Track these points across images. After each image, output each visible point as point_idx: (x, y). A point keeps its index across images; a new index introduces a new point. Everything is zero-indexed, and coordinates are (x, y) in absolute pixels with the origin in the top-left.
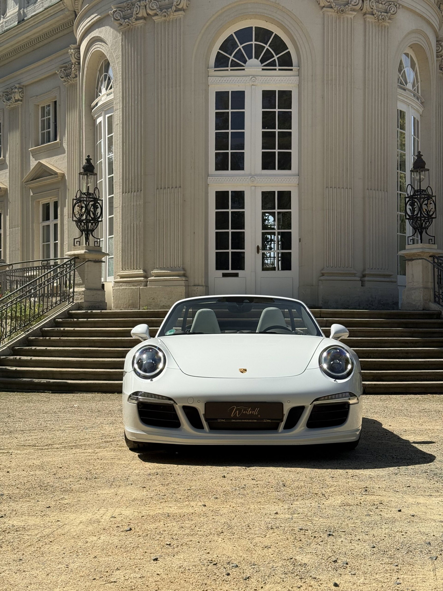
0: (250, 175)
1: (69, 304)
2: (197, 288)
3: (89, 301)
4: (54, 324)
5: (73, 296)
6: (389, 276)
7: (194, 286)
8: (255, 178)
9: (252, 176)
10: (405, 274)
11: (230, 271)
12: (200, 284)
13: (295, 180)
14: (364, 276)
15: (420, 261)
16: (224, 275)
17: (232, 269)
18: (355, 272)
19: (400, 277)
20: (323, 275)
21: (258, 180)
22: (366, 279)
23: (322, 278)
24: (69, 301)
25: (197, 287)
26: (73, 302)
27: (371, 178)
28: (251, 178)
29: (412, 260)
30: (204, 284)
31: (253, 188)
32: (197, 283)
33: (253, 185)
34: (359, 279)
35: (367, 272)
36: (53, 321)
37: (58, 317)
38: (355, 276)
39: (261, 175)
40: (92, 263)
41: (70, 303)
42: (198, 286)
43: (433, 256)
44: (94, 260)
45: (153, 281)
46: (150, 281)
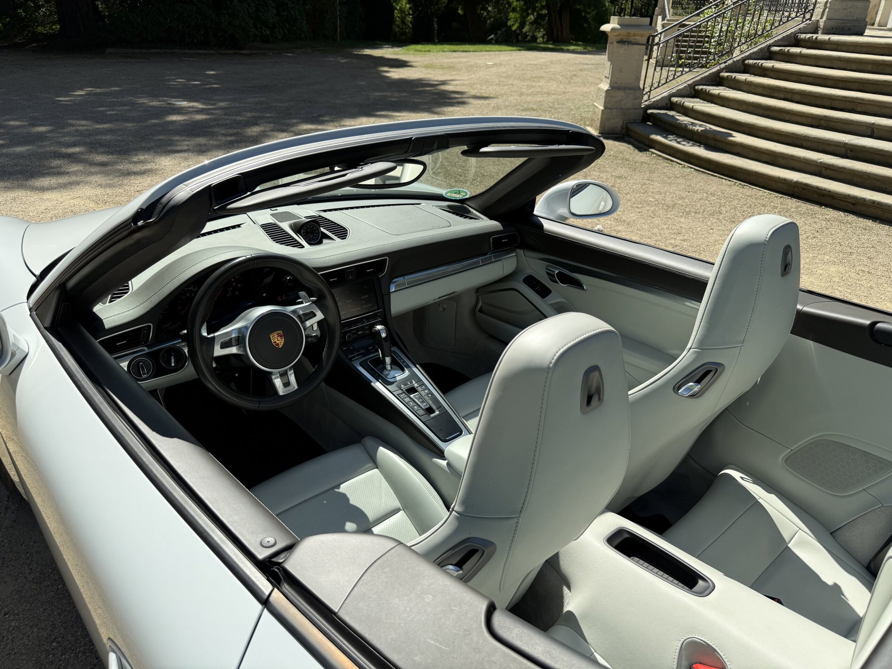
1: (803, 22)
3: (834, 19)
4: (767, 54)
5: (813, 10)
24: (804, 17)
26: (810, 19)
36: (766, 49)
37: (777, 44)
41: (804, 20)
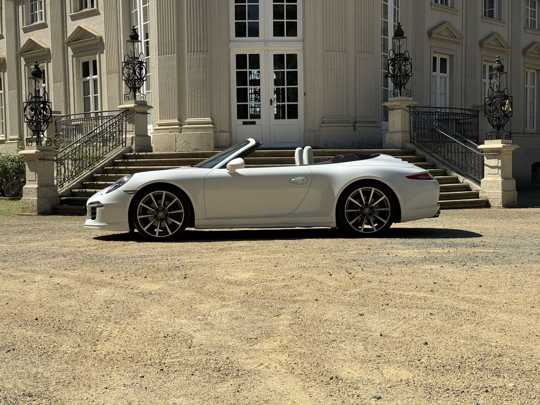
0: (264, 41)
2: (223, 134)
3: (138, 145)
4: (112, 164)
6: (375, 122)
7: (220, 132)
8: (268, 43)
9: (266, 42)
10: (387, 121)
11: (249, 120)
13: (301, 45)
14: (356, 123)
15: (400, 110)
16: (244, 123)
17: (250, 118)
18: (349, 119)
19: (383, 123)
20: (323, 122)
21: (271, 44)
22: (357, 125)
23: (323, 125)
27: (361, 43)
28: (265, 43)
29: (393, 109)
30: (227, 131)
31: (267, 52)
32: (222, 130)
33: (267, 49)
34: (352, 125)
35: (357, 120)
37: (115, 159)
38: (348, 123)
39: (273, 41)
40: (140, 115)
41: (123, 146)
42: (224, 132)
43: (409, 107)
44: (141, 112)
45: (187, 128)
46: (184, 128)
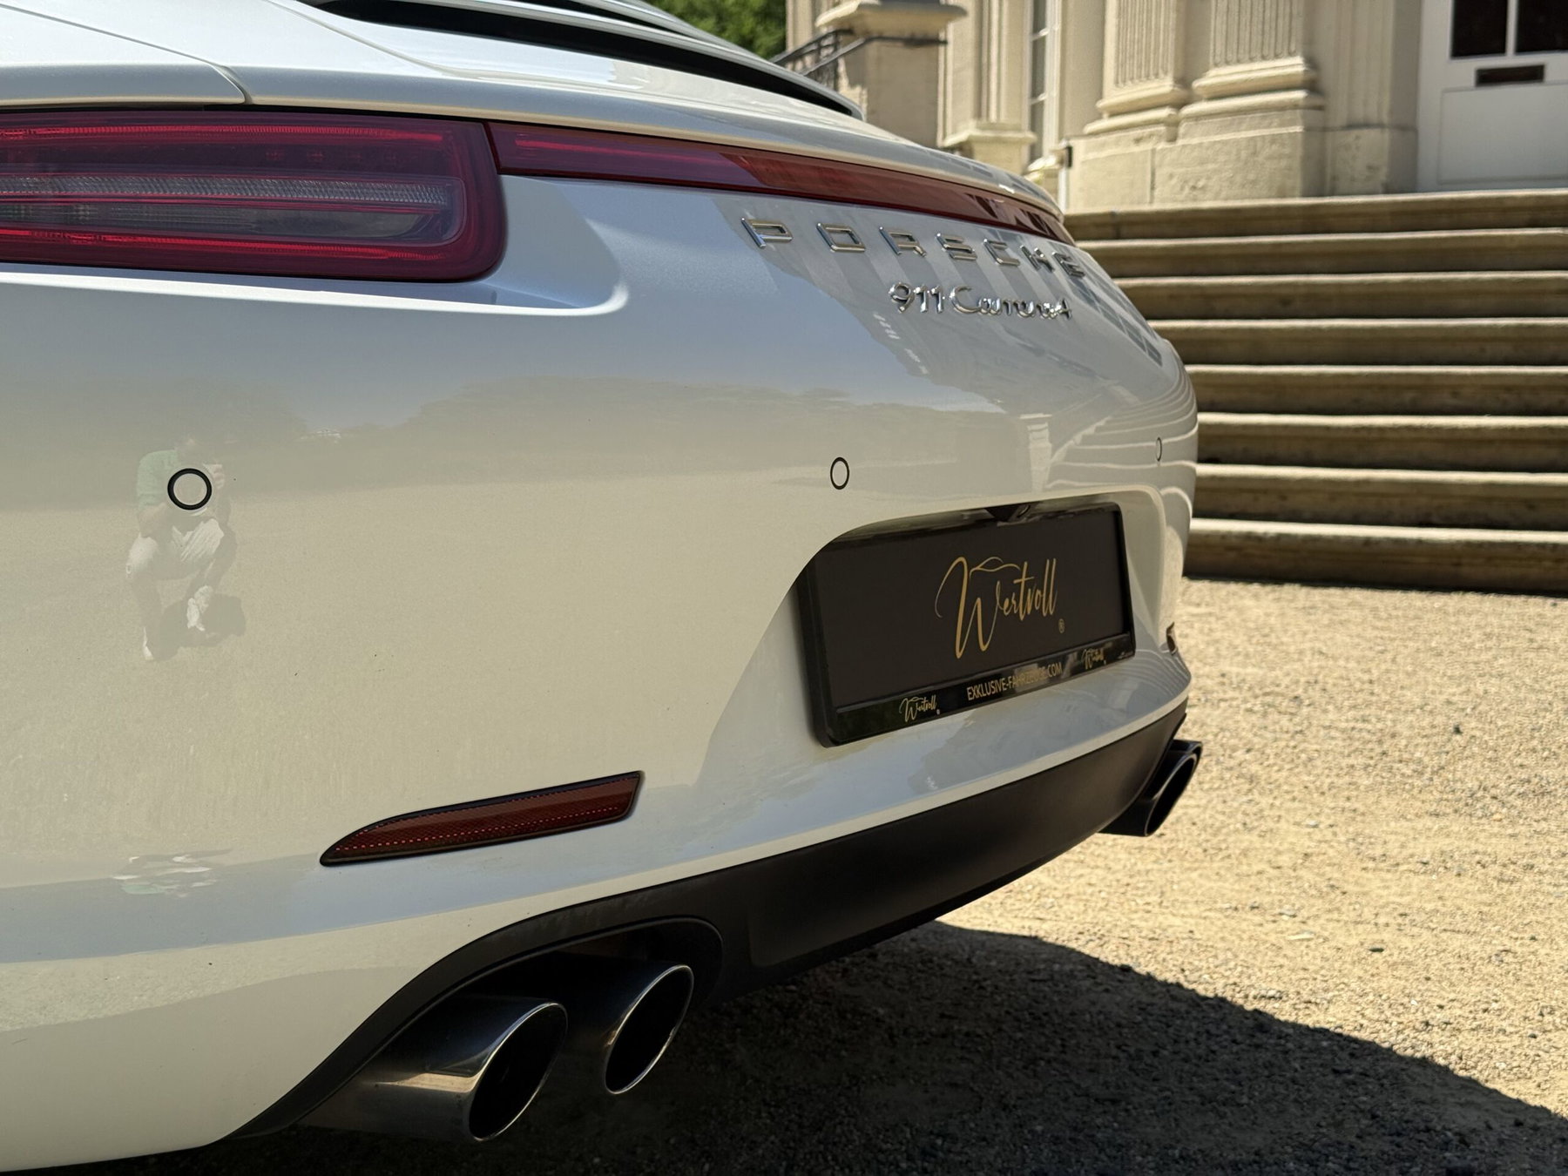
2: (1358, 138)
7: (1351, 126)
11: (1511, 59)
12: (1374, 118)
16: (1487, 78)
17: (1521, 49)
25: (1355, 133)
30: (1386, 119)
32: (1360, 114)
40: (899, 51)
42: (1367, 125)
44: (907, 34)
45: (1198, 117)
46: (1189, 118)
